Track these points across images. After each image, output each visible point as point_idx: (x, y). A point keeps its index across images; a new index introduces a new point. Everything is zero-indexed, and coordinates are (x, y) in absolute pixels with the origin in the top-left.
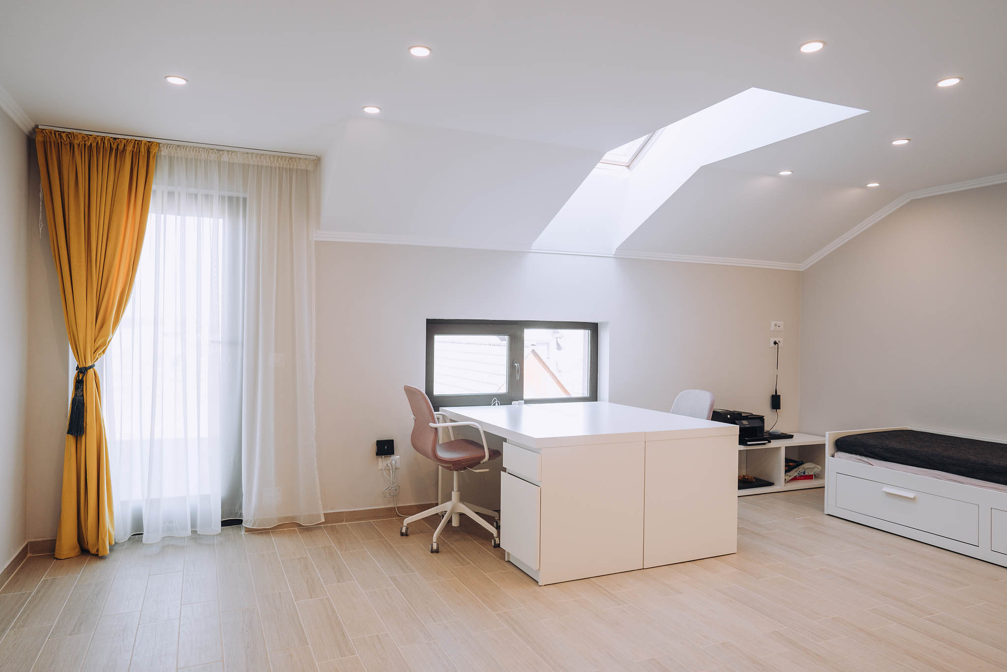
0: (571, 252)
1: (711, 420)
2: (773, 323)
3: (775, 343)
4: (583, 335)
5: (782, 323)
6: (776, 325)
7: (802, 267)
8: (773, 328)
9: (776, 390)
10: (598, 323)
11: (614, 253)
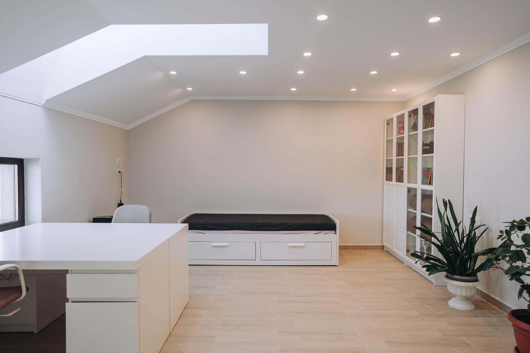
0: (19, 98)
1: (93, 223)
2: (118, 160)
3: (119, 172)
4: (13, 169)
5: (121, 160)
6: (119, 161)
7: (129, 127)
8: (118, 163)
9: (121, 200)
10: (23, 159)
11: (43, 103)
